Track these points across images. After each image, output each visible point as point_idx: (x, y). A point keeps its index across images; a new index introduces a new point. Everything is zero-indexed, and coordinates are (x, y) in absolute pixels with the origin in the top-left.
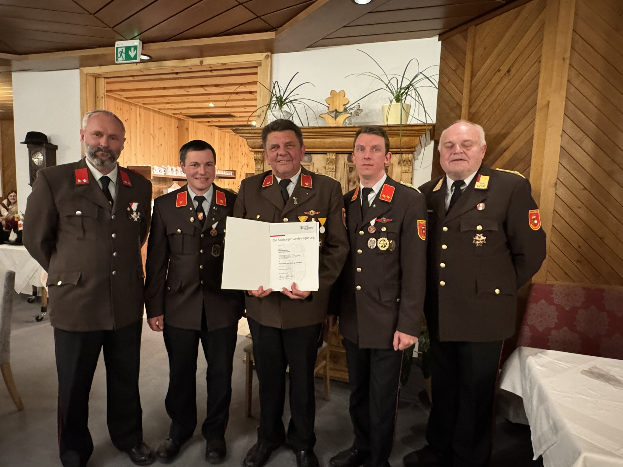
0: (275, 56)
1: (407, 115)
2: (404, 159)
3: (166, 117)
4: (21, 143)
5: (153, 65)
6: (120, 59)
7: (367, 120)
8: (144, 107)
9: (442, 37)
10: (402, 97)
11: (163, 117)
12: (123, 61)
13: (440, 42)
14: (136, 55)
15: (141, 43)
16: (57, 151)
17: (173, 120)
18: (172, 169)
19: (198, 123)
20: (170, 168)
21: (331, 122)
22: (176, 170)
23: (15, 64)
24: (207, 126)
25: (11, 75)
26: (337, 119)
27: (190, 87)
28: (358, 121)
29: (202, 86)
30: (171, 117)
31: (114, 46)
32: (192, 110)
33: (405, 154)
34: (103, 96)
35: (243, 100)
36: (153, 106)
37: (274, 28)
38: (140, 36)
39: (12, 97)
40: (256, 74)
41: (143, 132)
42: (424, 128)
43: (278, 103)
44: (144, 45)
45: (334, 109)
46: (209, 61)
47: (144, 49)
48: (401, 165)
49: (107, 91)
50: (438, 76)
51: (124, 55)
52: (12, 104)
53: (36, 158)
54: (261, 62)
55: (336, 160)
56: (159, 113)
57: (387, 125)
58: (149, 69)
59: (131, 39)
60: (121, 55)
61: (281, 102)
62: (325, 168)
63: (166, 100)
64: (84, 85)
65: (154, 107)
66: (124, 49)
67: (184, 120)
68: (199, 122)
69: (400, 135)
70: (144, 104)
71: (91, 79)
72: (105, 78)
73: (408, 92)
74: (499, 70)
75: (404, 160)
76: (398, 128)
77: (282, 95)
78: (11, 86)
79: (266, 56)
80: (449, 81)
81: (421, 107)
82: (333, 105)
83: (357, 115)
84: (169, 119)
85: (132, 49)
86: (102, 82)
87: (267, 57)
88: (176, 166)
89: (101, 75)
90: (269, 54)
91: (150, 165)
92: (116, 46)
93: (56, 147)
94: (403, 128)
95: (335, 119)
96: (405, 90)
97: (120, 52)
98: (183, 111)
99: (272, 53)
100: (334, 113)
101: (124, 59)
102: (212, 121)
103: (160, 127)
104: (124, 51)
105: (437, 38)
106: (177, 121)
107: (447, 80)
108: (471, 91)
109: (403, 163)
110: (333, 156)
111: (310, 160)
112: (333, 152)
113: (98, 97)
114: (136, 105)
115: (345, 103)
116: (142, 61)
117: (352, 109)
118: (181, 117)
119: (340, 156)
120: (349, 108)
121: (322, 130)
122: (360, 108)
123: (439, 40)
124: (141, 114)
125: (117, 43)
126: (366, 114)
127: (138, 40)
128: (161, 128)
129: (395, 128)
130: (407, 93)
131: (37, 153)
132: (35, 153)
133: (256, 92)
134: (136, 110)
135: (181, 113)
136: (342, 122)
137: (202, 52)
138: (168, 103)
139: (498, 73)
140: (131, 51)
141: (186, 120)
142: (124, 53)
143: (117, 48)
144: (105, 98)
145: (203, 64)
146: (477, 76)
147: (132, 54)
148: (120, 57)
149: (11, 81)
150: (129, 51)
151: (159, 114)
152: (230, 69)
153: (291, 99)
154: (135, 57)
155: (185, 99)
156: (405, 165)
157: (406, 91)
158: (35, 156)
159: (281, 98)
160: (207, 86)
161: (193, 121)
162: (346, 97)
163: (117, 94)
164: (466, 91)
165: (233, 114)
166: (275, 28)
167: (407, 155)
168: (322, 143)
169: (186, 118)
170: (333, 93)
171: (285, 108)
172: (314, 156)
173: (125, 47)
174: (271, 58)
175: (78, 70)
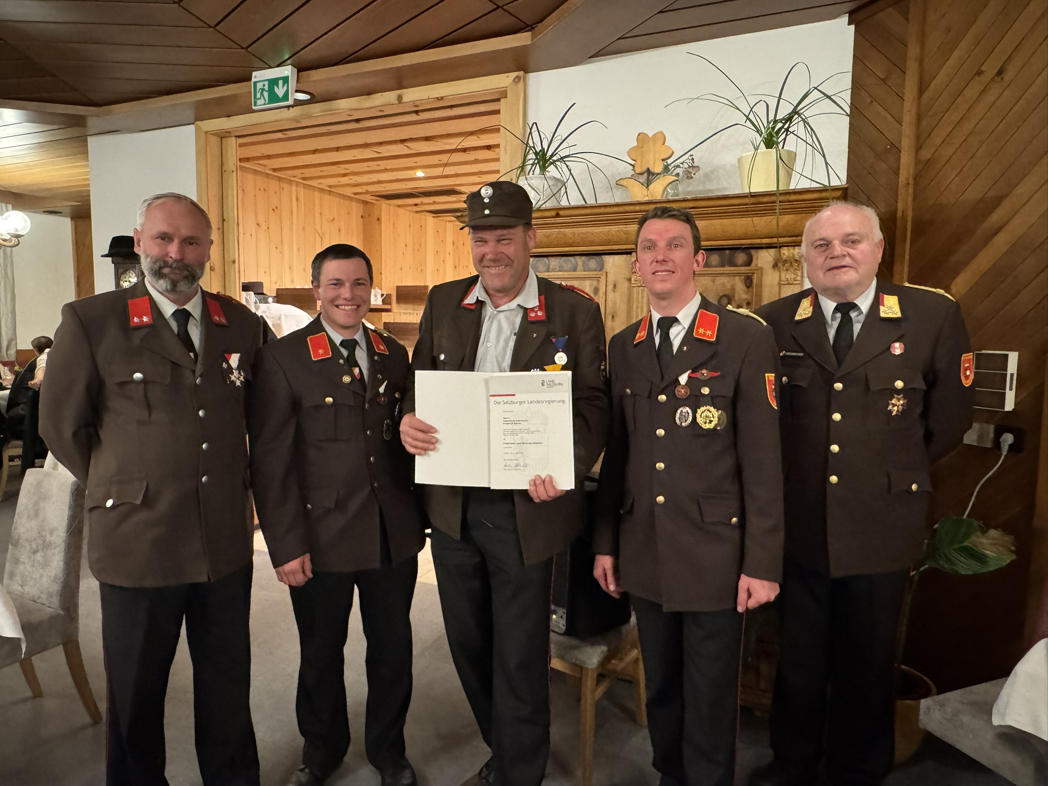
0: (533, 77)
1: (788, 172)
2: (784, 258)
3: (342, 200)
4: (102, 256)
5: (316, 108)
6: (259, 102)
7: (709, 186)
8: (304, 184)
9: (856, 16)
10: (778, 138)
11: (338, 199)
12: (264, 104)
13: (853, 27)
14: (287, 92)
15: (296, 70)
17: (354, 204)
19: (398, 208)
21: (639, 193)
23: (92, 123)
24: (413, 212)
25: (86, 141)
26: (651, 187)
27: (381, 144)
28: (690, 189)
29: (403, 141)
30: (350, 198)
31: (250, 79)
32: (385, 185)
33: (786, 248)
34: (235, 169)
35: (477, 161)
36: (321, 181)
37: (528, 26)
38: (293, 58)
39: (88, 179)
40: (497, 112)
41: (304, 228)
42: (824, 195)
43: (539, 163)
44: (300, 73)
45: (645, 169)
46: (414, 95)
47: (300, 81)
48: (779, 270)
49: (241, 160)
50: (850, 91)
51: (266, 94)
52: (89, 191)
53: (126, 281)
54: (506, 90)
56: (330, 192)
57: (751, 193)
58: (310, 117)
59: (279, 66)
60: (262, 94)
61: (543, 160)
62: (630, 280)
63: (341, 169)
64: (201, 152)
65: (320, 183)
66: (266, 83)
67: (373, 203)
68: (399, 206)
69: (777, 211)
70: (304, 179)
71: (214, 141)
72: (236, 136)
73: (789, 127)
74: (979, 73)
75: (786, 260)
76: (773, 198)
77: (546, 148)
78: (87, 159)
79: (514, 79)
80: (872, 102)
81: (819, 157)
82: (642, 160)
83: (689, 178)
84: (347, 202)
85: (281, 82)
86: (232, 142)
87: (517, 80)
89: (230, 132)
90: (521, 73)
92: (253, 80)
94: (782, 198)
95: (647, 187)
96: (784, 124)
97: (260, 89)
98: (372, 188)
99: (526, 73)
100: (646, 175)
101: (267, 102)
102: (422, 204)
103: (332, 218)
104: (266, 88)
105: (845, 19)
106: (361, 205)
107: (869, 100)
108: (919, 119)
109: (784, 265)
111: (601, 267)
113: (225, 171)
114: (290, 182)
115: (667, 156)
116: (298, 103)
117: (678, 166)
118: (368, 198)
120: (672, 165)
121: (621, 209)
122: (695, 164)
123: (849, 24)
124: (299, 196)
125: (254, 74)
126: (706, 176)
127: (290, 66)
128: (333, 220)
129: (765, 199)
130: (787, 130)
131: (128, 272)
132: (124, 272)
133: (498, 146)
134: (291, 189)
135: (367, 192)
136: (661, 192)
137: (401, 80)
138: (345, 175)
139: (977, 78)
140: (278, 87)
141: (378, 203)
142: (266, 91)
143: (255, 83)
144: (237, 171)
145: (403, 102)
146: (932, 87)
147: (280, 91)
148: (260, 98)
149: (87, 153)
150: (276, 87)
151: (330, 194)
152: (451, 107)
153: (563, 154)
154: (286, 97)
155: (373, 165)
156: (787, 270)
157: (786, 127)
158: (125, 278)
159: (544, 154)
160: (411, 140)
161: (390, 205)
162: (665, 144)
163: (258, 164)
164: (908, 119)
165: (458, 188)
166: (531, 26)
167: (791, 249)
168: (622, 233)
169: (377, 200)
170: (641, 137)
171: (552, 171)
172: (610, 260)
173: (269, 80)
174: (524, 80)
175: (192, 127)
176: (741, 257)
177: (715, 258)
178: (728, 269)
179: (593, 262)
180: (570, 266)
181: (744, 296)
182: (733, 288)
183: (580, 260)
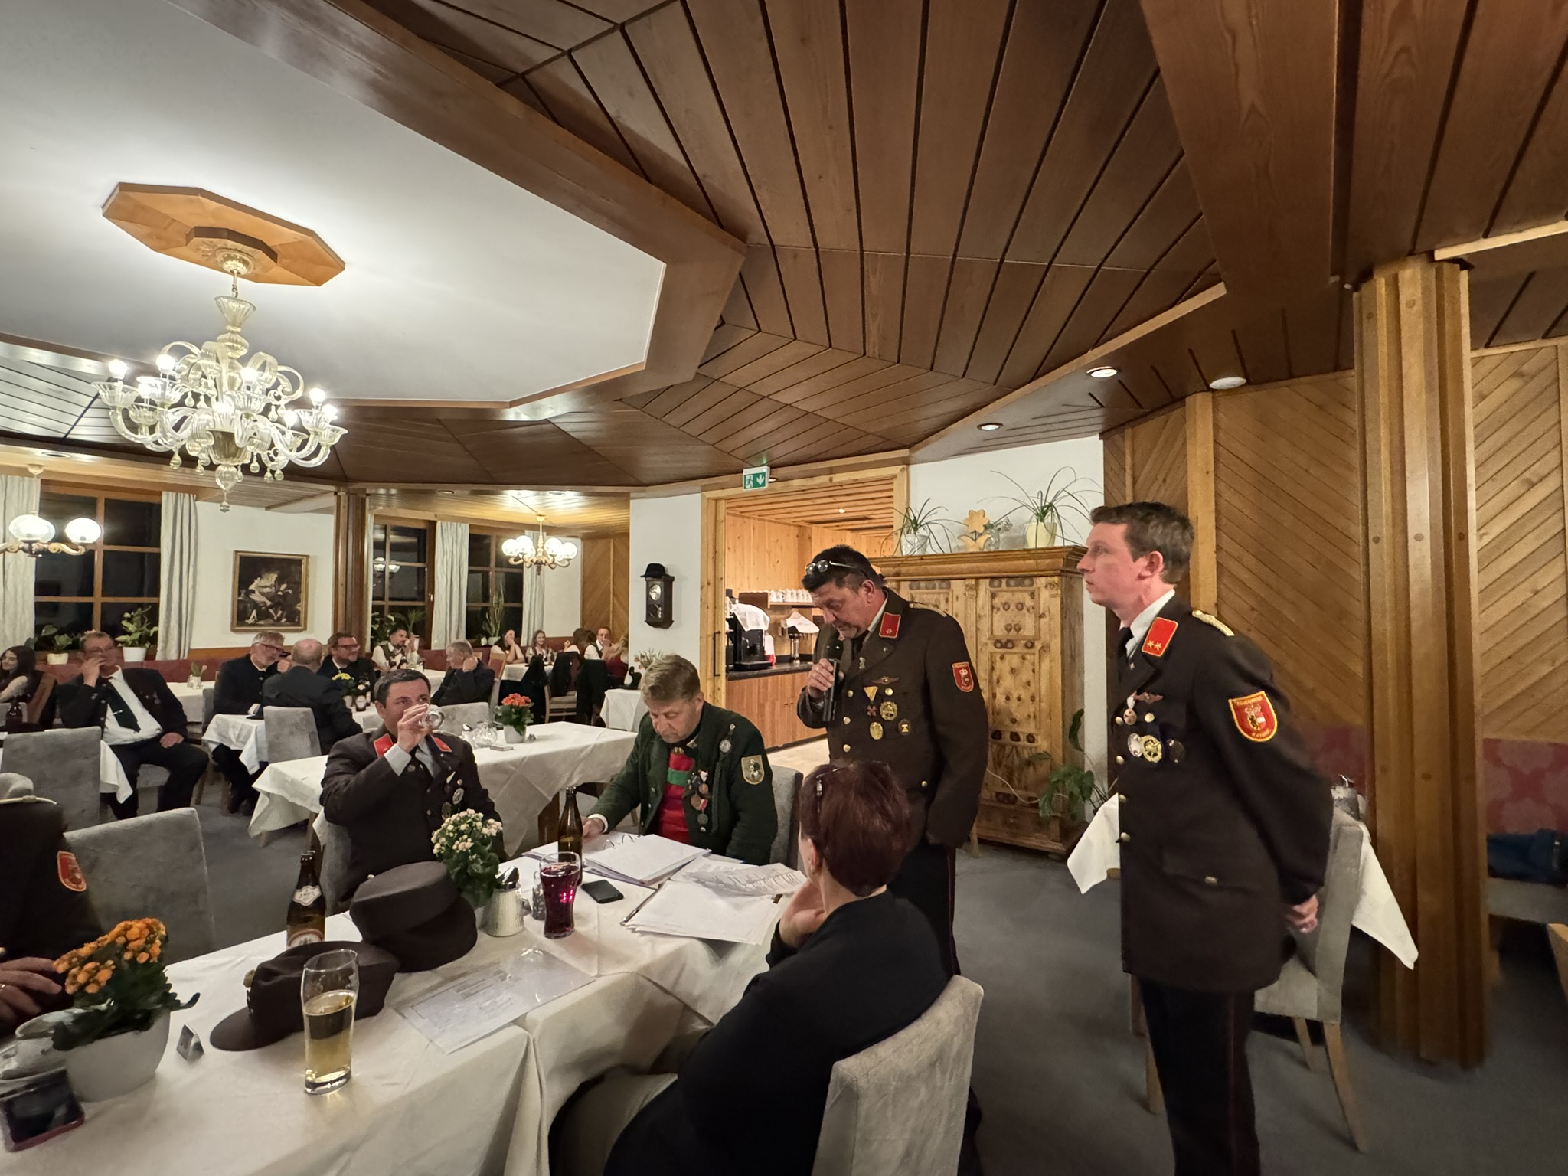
0: (911, 466)
1: (1053, 537)
5: (779, 486)
6: (748, 487)
9: (1102, 435)
11: (782, 524)
13: (1102, 441)
14: (764, 482)
15: (769, 468)
16: (674, 583)
17: (792, 528)
18: (792, 594)
20: (789, 592)
21: (968, 546)
22: (797, 594)
25: (629, 502)
26: (977, 542)
29: (830, 497)
30: (789, 525)
31: (742, 472)
33: (1051, 577)
34: (723, 520)
36: (768, 516)
37: (907, 446)
38: (769, 462)
39: (628, 522)
40: (892, 483)
43: (913, 525)
44: (772, 469)
45: (974, 530)
46: (839, 478)
47: (771, 473)
49: (727, 509)
51: (751, 482)
53: (653, 592)
54: (898, 474)
55: (977, 584)
56: (775, 522)
58: (776, 489)
59: (759, 466)
61: (916, 524)
62: (965, 594)
63: (788, 510)
64: (705, 510)
66: (751, 476)
67: (806, 527)
68: (827, 528)
71: (713, 502)
72: (727, 498)
75: (1051, 584)
77: (917, 516)
78: (627, 510)
79: (902, 468)
82: (972, 525)
83: (1007, 530)
84: (787, 527)
85: (761, 476)
86: (723, 505)
87: (903, 470)
88: (796, 589)
89: (722, 497)
90: (905, 466)
91: (766, 591)
92: (744, 474)
93: (673, 579)
95: (975, 541)
97: (748, 479)
99: (908, 466)
100: (973, 535)
101: (753, 487)
104: (752, 479)
105: (1097, 437)
106: (796, 528)
110: (973, 582)
111: (949, 587)
112: (972, 578)
113: (718, 521)
114: (749, 518)
115: (986, 523)
117: (1000, 524)
118: (802, 524)
119: (981, 581)
121: (959, 556)
122: (1011, 522)
123: (1100, 439)
124: (754, 527)
127: (766, 465)
128: (777, 541)
132: (653, 587)
134: (749, 522)
135: (802, 521)
136: (983, 544)
137: (831, 471)
138: (788, 513)
140: (759, 478)
143: (745, 476)
145: (832, 480)
147: (760, 481)
148: (748, 483)
149: (629, 507)
150: (757, 478)
152: (865, 481)
153: (926, 520)
154: (764, 485)
155: (809, 508)
156: (1053, 589)
158: (653, 590)
159: (915, 521)
161: (818, 528)
162: (986, 514)
166: (910, 447)
168: (959, 569)
169: (809, 524)
170: (971, 513)
171: (921, 531)
172: (953, 582)
173: (754, 475)
174: (908, 469)
175: (699, 495)
176: (1027, 582)
177: (1012, 582)
178: (1020, 588)
179: (944, 584)
180: (931, 586)
181: (1032, 604)
182: (1024, 599)
183: (937, 583)
